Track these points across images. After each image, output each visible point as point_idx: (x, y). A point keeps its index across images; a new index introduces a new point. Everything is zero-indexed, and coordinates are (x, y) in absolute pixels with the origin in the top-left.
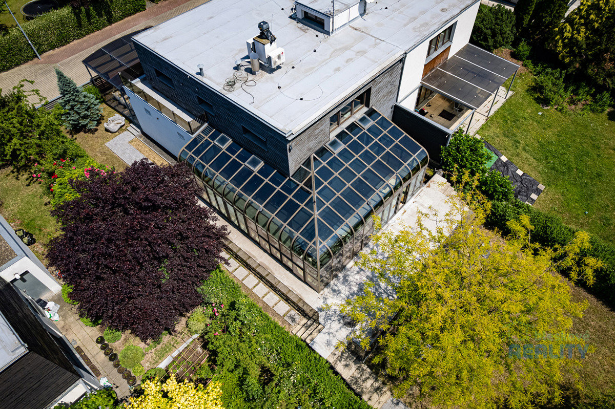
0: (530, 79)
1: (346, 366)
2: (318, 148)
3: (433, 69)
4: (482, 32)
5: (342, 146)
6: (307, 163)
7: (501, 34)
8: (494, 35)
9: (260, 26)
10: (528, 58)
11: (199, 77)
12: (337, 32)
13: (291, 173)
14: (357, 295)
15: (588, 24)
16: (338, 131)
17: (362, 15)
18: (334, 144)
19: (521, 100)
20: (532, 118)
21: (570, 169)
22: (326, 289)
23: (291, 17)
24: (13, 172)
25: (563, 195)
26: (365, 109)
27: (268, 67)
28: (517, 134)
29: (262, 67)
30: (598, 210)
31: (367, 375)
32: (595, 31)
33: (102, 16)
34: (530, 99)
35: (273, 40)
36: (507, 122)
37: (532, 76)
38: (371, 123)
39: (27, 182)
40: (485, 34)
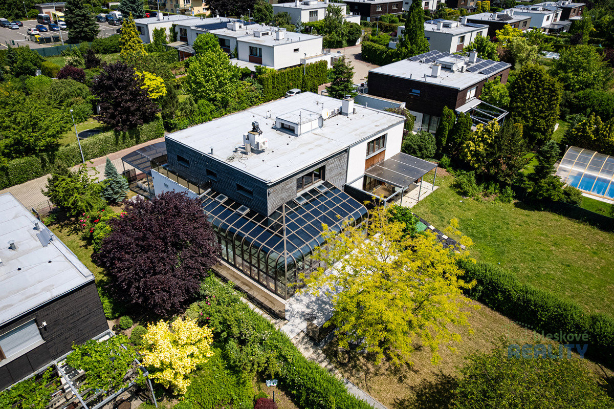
0: (452, 180)
1: (307, 348)
2: (288, 200)
3: (373, 165)
4: (412, 147)
5: (305, 201)
6: (280, 208)
7: (426, 149)
8: (420, 150)
9: (253, 124)
10: (449, 166)
11: (210, 155)
12: (303, 135)
13: (269, 214)
14: (315, 302)
15: (484, 141)
16: (303, 192)
17: (320, 127)
18: (299, 199)
19: (445, 192)
20: (455, 204)
21: (485, 236)
22: (291, 298)
23: (272, 128)
24: (58, 228)
25: (481, 252)
26: (322, 182)
27: (257, 150)
28: (442, 212)
29: (252, 150)
30: (509, 262)
31: (323, 359)
32: (490, 145)
33: (133, 138)
34: (452, 192)
35: (261, 133)
36: (434, 205)
37: (453, 178)
38: (326, 189)
39: (68, 234)
40: (414, 149)
